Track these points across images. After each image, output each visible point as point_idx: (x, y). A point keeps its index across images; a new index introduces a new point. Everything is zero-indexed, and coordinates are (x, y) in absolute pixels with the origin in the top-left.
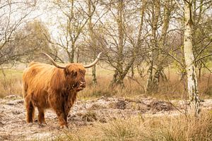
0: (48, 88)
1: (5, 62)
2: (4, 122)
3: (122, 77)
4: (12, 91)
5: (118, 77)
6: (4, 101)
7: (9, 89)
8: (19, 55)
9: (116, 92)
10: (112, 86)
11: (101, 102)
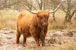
0: (30, 24)
1: (2, 9)
2: (2, 44)
3: (70, 18)
4: (6, 26)
5: (68, 18)
6: (2, 31)
7: (4, 24)
8: (10, 5)
9: (67, 27)
10: (64, 23)
11: (58, 32)
